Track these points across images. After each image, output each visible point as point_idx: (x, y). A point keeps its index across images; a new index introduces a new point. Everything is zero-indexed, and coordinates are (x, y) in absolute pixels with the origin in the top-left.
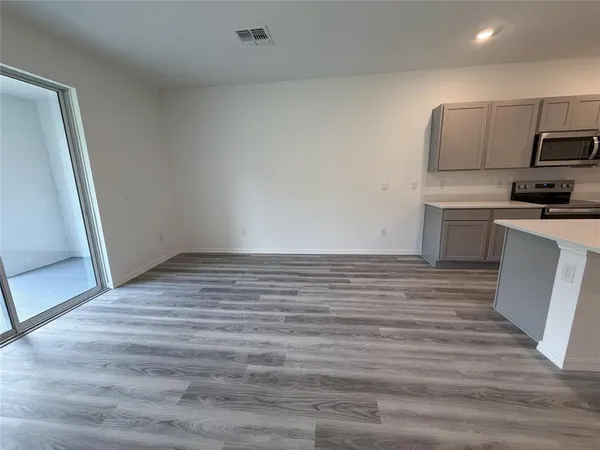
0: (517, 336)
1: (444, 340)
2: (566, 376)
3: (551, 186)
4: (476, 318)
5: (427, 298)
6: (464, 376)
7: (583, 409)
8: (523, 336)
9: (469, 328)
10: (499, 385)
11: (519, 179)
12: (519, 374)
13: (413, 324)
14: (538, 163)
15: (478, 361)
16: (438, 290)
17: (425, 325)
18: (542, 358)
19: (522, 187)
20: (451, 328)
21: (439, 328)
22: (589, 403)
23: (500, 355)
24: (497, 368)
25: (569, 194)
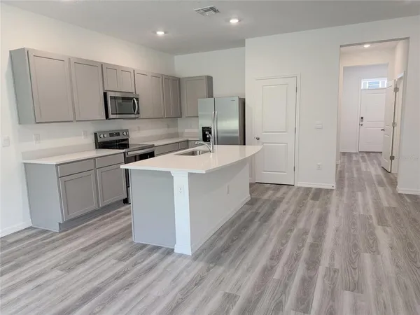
0: (160, 251)
1: (130, 285)
2: (196, 257)
3: (118, 134)
4: (131, 255)
5: (84, 261)
6: (164, 296)
7: (212, 268)
8: (162, 250)
9: (135, 265)
10: (182, 285)
11: (99, 130)
12: (182, 272)
13: (97, 290)
14: (111, 116)
15: (160, 281)
16: (84, 250)
17: (106, 284)
18: (181, 255)
19: (102, 136)
20: (125, 273)
21: (117, 279)
22: (212, 263)
23: (165, 269)
24: (172, 277)
25: (127, 139)
